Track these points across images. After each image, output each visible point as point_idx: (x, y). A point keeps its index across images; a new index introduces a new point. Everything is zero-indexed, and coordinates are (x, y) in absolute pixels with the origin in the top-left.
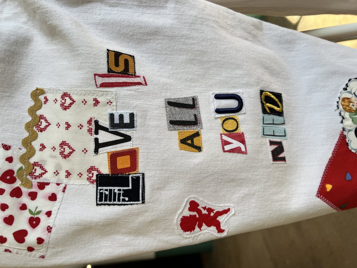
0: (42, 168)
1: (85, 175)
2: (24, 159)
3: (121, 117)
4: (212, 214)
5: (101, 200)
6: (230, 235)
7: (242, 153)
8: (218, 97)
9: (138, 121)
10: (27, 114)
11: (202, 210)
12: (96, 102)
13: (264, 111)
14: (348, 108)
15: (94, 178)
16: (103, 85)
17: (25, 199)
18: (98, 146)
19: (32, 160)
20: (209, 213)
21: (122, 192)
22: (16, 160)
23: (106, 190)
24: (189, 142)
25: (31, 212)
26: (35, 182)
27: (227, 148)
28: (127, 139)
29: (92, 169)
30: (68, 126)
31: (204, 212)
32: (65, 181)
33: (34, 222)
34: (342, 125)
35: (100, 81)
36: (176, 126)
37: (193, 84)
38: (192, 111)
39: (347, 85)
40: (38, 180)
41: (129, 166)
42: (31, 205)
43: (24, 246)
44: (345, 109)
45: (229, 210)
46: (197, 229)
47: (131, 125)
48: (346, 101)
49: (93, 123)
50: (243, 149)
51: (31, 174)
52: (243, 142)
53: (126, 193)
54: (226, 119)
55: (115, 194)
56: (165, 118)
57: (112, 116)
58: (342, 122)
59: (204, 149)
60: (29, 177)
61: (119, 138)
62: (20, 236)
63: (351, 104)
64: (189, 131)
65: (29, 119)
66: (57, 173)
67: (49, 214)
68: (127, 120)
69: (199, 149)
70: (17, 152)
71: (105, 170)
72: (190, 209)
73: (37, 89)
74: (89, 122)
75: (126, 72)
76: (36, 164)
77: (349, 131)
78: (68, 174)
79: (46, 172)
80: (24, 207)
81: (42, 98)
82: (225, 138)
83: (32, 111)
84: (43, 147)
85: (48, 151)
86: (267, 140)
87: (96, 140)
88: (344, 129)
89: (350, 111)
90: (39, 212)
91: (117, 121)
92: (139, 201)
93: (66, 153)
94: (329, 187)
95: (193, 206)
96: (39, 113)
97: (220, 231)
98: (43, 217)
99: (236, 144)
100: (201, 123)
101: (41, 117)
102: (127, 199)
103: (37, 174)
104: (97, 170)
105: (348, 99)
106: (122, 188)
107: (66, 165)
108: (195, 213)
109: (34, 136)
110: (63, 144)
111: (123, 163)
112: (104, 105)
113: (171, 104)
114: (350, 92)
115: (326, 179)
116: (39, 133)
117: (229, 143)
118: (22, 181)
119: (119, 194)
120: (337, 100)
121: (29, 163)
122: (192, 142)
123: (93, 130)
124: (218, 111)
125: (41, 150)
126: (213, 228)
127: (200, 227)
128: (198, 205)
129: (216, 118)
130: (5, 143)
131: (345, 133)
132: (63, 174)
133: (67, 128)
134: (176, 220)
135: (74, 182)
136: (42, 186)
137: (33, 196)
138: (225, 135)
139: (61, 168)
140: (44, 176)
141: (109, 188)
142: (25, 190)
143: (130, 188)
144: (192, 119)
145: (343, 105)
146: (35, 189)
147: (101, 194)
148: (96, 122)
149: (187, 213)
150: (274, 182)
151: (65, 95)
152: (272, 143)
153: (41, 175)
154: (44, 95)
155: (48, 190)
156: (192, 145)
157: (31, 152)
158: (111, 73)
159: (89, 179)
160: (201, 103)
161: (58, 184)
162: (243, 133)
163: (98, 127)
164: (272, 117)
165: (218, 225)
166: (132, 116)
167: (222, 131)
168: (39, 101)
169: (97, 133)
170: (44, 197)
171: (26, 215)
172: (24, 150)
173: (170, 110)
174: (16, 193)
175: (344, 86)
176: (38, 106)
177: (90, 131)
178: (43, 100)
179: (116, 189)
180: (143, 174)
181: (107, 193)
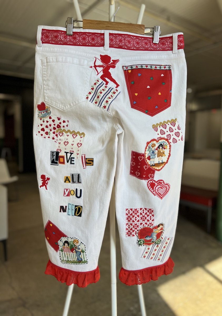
0: (62, 135)
1: (59, 148)
2: (64, 130)
3: (73, 161)
4: (46, 184)
5: (52, 152)
6: (39, 189)
7: (64, 195)
8: (81, 190)
9: (72, 165)
10: (78, 131)
11: (47, 181)
12: (78, 154)
13: (76, 206)
14: (75, 241)
15: (58, 151)
16: (82, 157)
17: (53, 131)
18: (67, 153)
19: (64, 132)
20: (46, 183)
21: (54, 159)
22: (64, 128)
23: (55, 154)
24: (67, 179)
25: (50, 132)
26: (58, 133)
27: (65, 190)
28: (68, 162)
29: (61, 150)
30: (72, 145)
31: (46, 182)
32: (58, 142)
33: (47, 133)
34: (69, 237)
35: (83, 156)
36: (71, 176)
37: (85, 183)
38: (77, 181)
39: (83, 244)
40: (58, 134)
41: (61, 161)
42: (52, 132)
43: (40, 130)
44: (74, 240)
45: (47, 189)
46: (42, 179)
47: (71, 163)
48: (77, 242)
49: (72, 152)
50: (65, 195)
51: (60, 132)
52: (67, 196)
53: (54, 160)
54: (74, 192)
55: (54, 157)
56: (74, 173)
57: (74, 158)
58: (70, 238)
59: (65, 183)
60: (59, 132)
61: (68, 159)
62: (43, 130)
63: (76, 243)
64: (71, 180)
65: (76, 132)
66: (60, 140)
67: (49, 137)
68: (72, 162)
69: (65, 182)
70: (66, 129)
71: (60, 154)
72: (47, 178)
73: (85, 134)
74: (73, 151)
75: (86, 163)
76: (63, 133)
77: (67, 239)
78: (60, 143)
79: (61, 136)
80: (51, 130)
81: (82, 136)
82: (68, 190)
83: (78, 132)
84: (68, 136)
85: (67, 137)
86: (67, 205)
87: (68, 153)
88: (68, 237)
89: (74, 242)
90: (49, 135)
91: (72, 159)
92: (51, 163)
93: (65, 143)
94: (51, 225)
95: (48, 179)
96: (78, 135)
97: (41, 187)
98: (48, 136)
99: (67, 193)
100: (73, 183)
101: (77, 135)
102: (52, 160)
103: (60, 134)
104: (60, 152)
105: (78, 242)
106: (55, 159)
107: (62, 143)
108: (46, 179)
109: (71, 133)
110: (68, 143)
111: (61, 160)
112: (77, 156)
113: (79, 175)
114: (80, 244)
115: (53, 225)
116: (72, 135)
117: (67, 191)
118: (58, 130)
119: (53, 158)
120: (78, 239)
121: (63, 132)
122: (67, 180)
123: (71, 152)
124: (77, 189)
125: (67, 135)
126: (41, 184)
127: (42, 180)
128: (49, 180)
129: (74, 188)
130: (68, 125)
131: (67, 237)
132: (60, 141)
133: (72, 144)
134: (44, 174)
135: (57, 145)
136: (57, 135)
137: (54, 133)
138: (69, 190)
139: (61, 141)
140: (59, 136)
141: (55, 155)
142: (55, 131)
143: (55, 161)
144: (74, 181)
145: (76, 240)
146: (56, 133)
147: (54, 153)
148: (73, 153)
149: (46, 177)
150: (54, 205)
151: (81, 144)
152: (66, 207)
153: (60, 135)
154: (83, 137)
155: (55, 137)
156: (66, 180)
157: (66, 132)
158: (86, 159)
159: (58, 149)
160: (79, 184)
161: (57, 140)
162: (70, 196)
163: (71, 154)
164: (74, 210)
165: (42, 186)
166: (74, 164)
167: (71, 190)
168: (81, 135)
169: (70, 153)
170: (53, 136)
171: (49, 131)
172: (67, 130)
173: (77, 175)
174: (54, 128)
175: (83, 243)
176: (80, 134)
177: (71, 151)
178: (81, 136)
179: (55, 157)
180: (58, 165)
181: (54, 154)
